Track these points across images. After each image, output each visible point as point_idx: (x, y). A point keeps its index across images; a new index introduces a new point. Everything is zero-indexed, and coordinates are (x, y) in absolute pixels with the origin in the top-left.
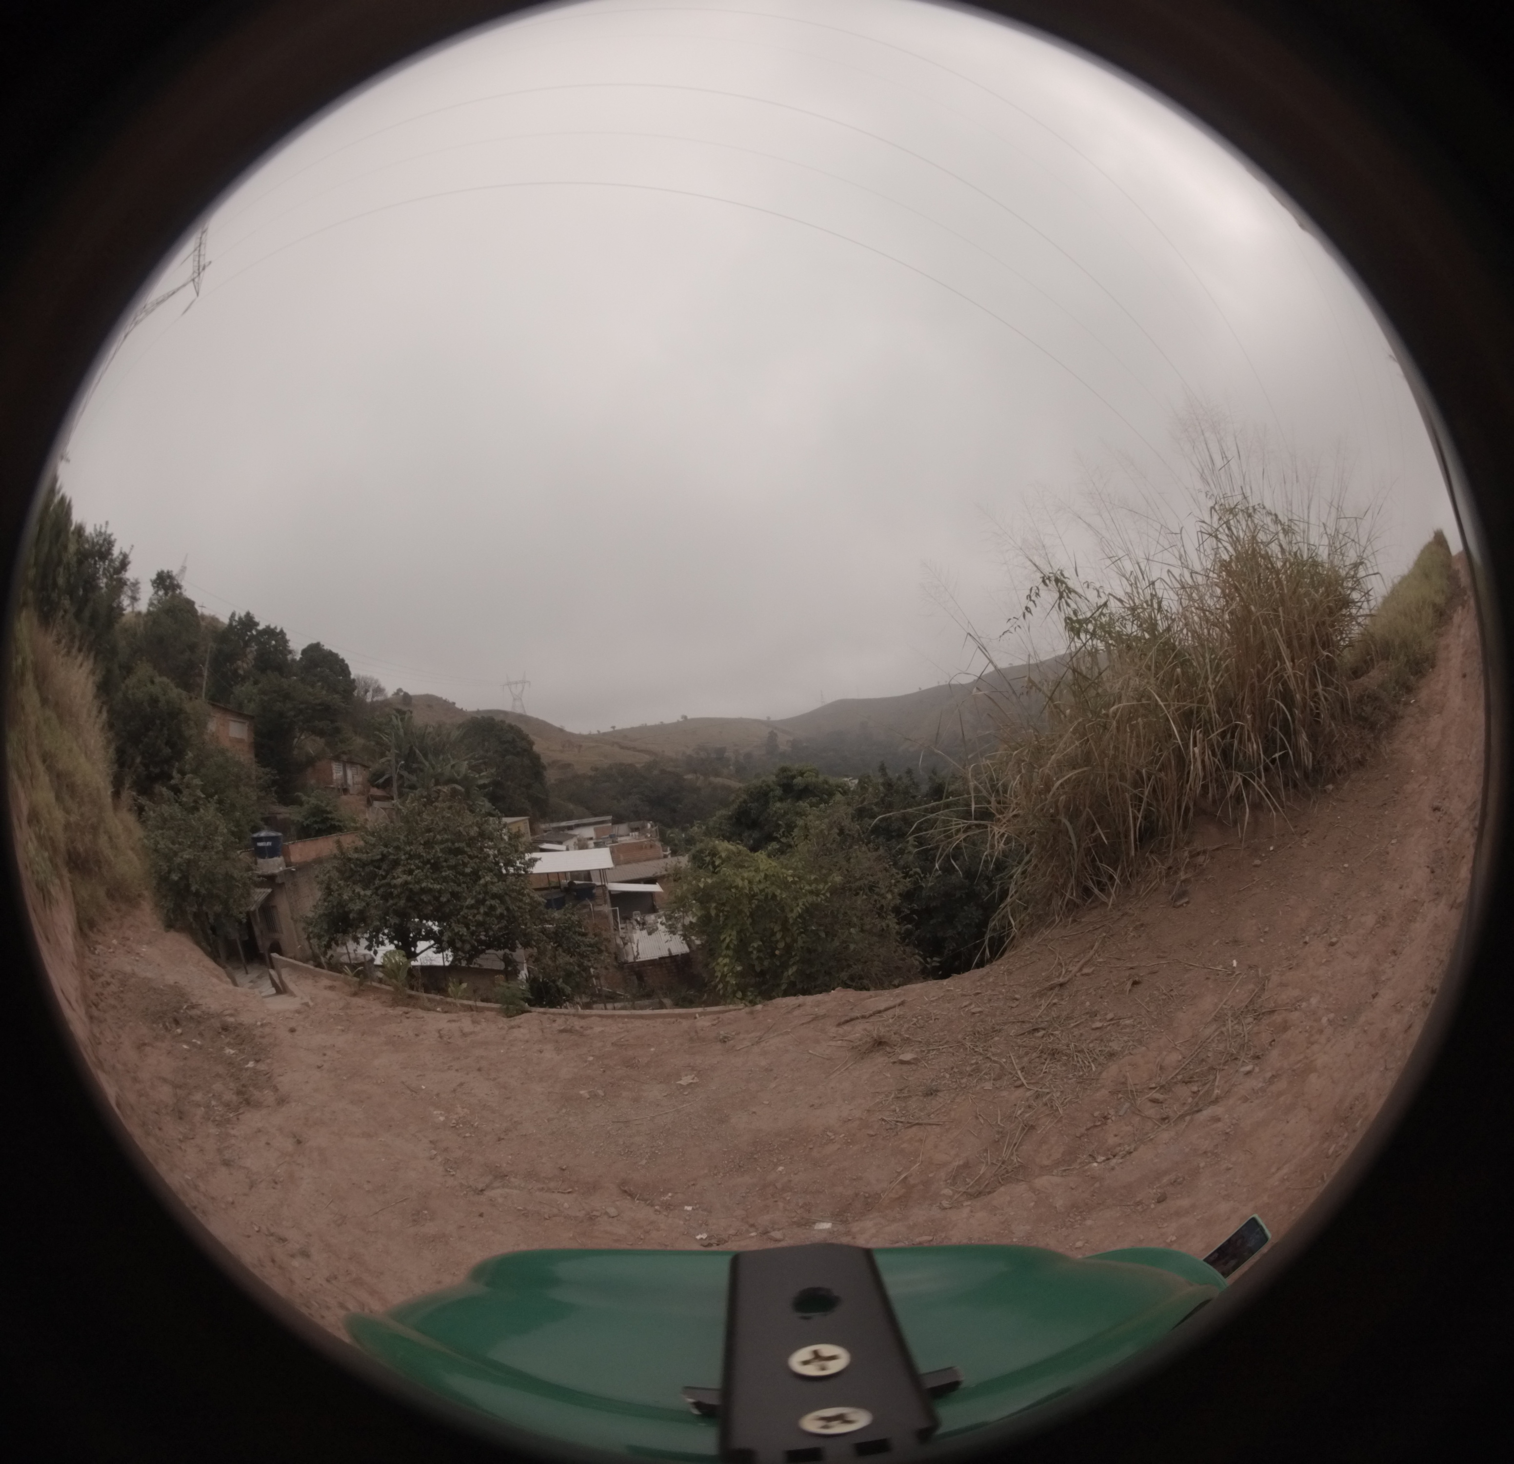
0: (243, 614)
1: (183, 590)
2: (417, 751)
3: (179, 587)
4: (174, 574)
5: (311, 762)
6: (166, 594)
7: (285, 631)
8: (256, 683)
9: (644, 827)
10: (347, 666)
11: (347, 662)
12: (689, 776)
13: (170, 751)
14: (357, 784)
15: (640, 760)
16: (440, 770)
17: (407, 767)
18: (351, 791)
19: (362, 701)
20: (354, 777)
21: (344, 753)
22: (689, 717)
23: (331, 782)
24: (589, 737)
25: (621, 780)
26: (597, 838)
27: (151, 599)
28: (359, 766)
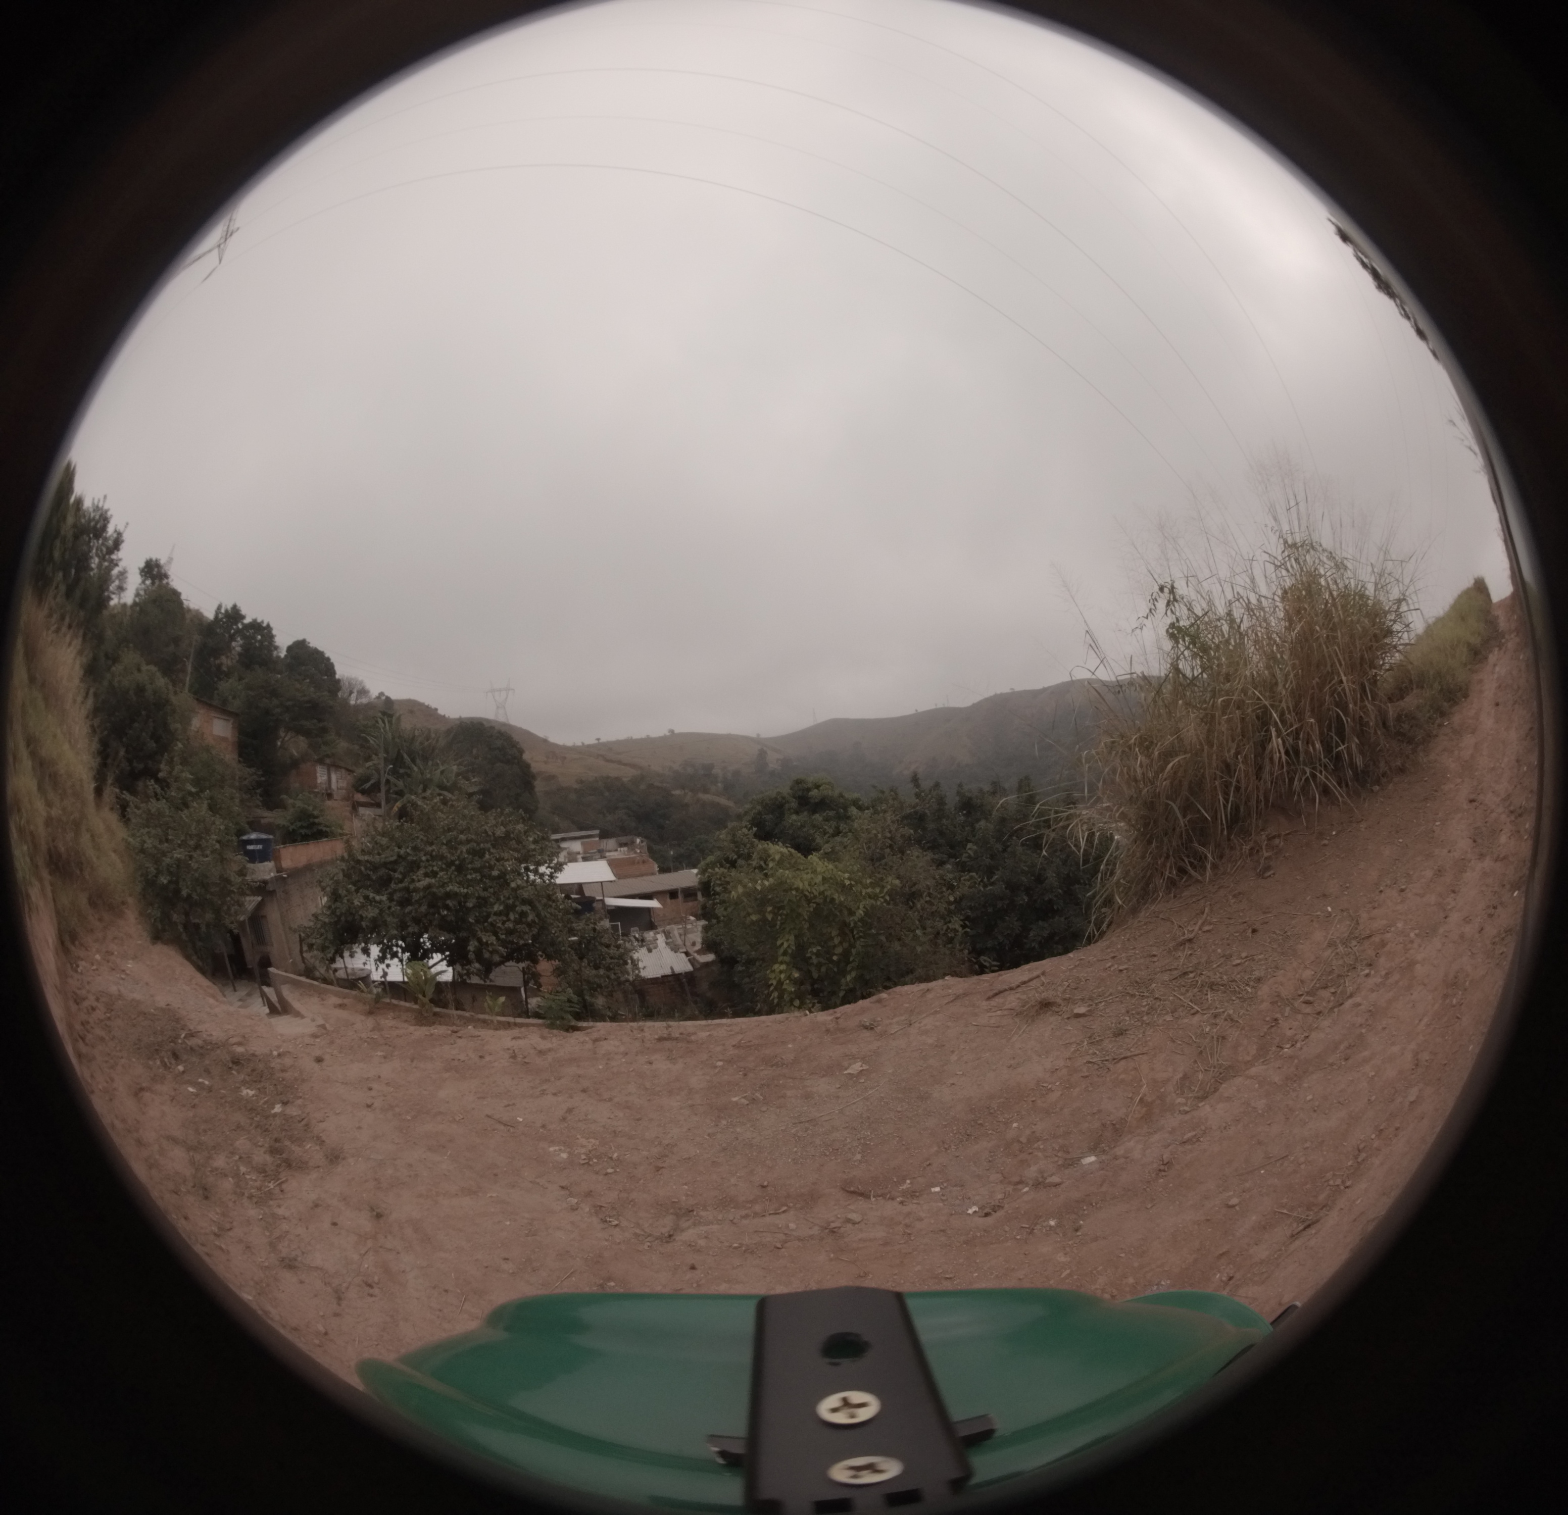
0: (229, 606)
1: (170, 580)
2: (405, 756)
3: (166, 576)
4: (162, 562)
5: (295, 764)
6: (153, 583)
7: (272, 625)
8: (240, 679)
9: (633, 842)
10: (332, 665)
11: (333, 660)
12: (677, 792)
13: (155, 745)
14: (341, 789)
15: (627, 774)
16: (428, 776)
17: (394, 772)
18: (335, 797)
19: (346, 702)
20: (338, 781)
21: (328, 756)
22: (676, 731)
23: (315, 786)
24: (573, 749)
25: (607, 794)
26: (585, 852)
27: (137, 590)
28: (343, 771)
